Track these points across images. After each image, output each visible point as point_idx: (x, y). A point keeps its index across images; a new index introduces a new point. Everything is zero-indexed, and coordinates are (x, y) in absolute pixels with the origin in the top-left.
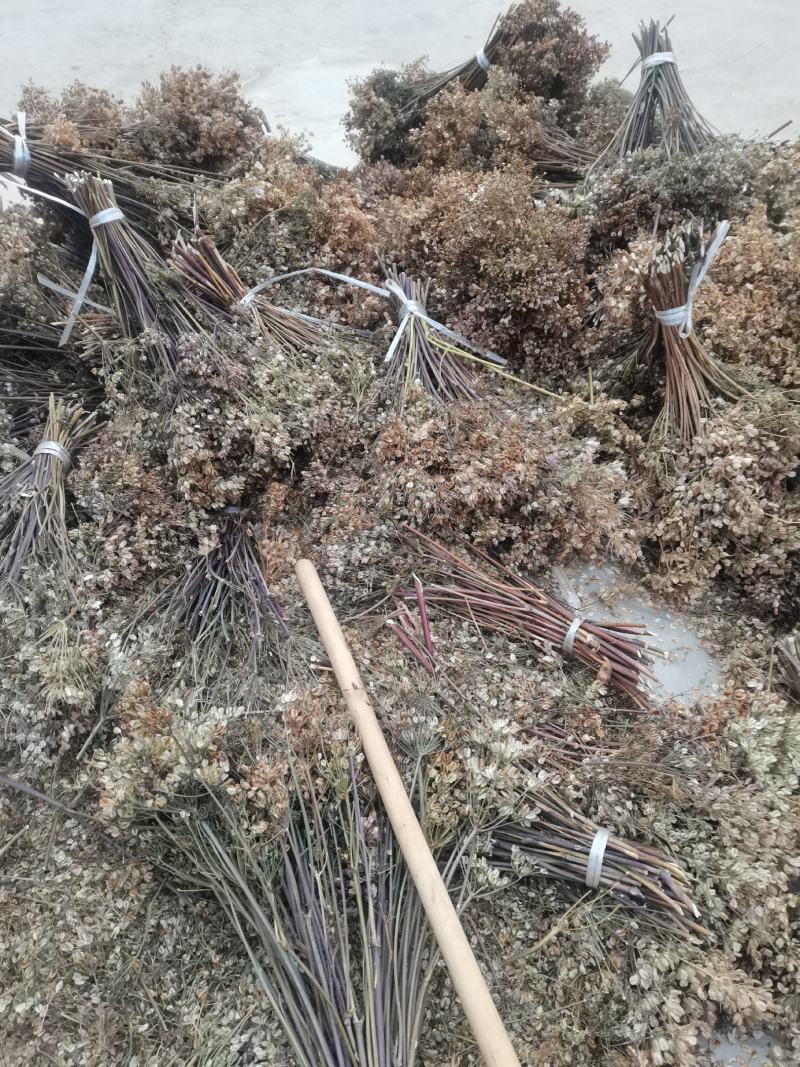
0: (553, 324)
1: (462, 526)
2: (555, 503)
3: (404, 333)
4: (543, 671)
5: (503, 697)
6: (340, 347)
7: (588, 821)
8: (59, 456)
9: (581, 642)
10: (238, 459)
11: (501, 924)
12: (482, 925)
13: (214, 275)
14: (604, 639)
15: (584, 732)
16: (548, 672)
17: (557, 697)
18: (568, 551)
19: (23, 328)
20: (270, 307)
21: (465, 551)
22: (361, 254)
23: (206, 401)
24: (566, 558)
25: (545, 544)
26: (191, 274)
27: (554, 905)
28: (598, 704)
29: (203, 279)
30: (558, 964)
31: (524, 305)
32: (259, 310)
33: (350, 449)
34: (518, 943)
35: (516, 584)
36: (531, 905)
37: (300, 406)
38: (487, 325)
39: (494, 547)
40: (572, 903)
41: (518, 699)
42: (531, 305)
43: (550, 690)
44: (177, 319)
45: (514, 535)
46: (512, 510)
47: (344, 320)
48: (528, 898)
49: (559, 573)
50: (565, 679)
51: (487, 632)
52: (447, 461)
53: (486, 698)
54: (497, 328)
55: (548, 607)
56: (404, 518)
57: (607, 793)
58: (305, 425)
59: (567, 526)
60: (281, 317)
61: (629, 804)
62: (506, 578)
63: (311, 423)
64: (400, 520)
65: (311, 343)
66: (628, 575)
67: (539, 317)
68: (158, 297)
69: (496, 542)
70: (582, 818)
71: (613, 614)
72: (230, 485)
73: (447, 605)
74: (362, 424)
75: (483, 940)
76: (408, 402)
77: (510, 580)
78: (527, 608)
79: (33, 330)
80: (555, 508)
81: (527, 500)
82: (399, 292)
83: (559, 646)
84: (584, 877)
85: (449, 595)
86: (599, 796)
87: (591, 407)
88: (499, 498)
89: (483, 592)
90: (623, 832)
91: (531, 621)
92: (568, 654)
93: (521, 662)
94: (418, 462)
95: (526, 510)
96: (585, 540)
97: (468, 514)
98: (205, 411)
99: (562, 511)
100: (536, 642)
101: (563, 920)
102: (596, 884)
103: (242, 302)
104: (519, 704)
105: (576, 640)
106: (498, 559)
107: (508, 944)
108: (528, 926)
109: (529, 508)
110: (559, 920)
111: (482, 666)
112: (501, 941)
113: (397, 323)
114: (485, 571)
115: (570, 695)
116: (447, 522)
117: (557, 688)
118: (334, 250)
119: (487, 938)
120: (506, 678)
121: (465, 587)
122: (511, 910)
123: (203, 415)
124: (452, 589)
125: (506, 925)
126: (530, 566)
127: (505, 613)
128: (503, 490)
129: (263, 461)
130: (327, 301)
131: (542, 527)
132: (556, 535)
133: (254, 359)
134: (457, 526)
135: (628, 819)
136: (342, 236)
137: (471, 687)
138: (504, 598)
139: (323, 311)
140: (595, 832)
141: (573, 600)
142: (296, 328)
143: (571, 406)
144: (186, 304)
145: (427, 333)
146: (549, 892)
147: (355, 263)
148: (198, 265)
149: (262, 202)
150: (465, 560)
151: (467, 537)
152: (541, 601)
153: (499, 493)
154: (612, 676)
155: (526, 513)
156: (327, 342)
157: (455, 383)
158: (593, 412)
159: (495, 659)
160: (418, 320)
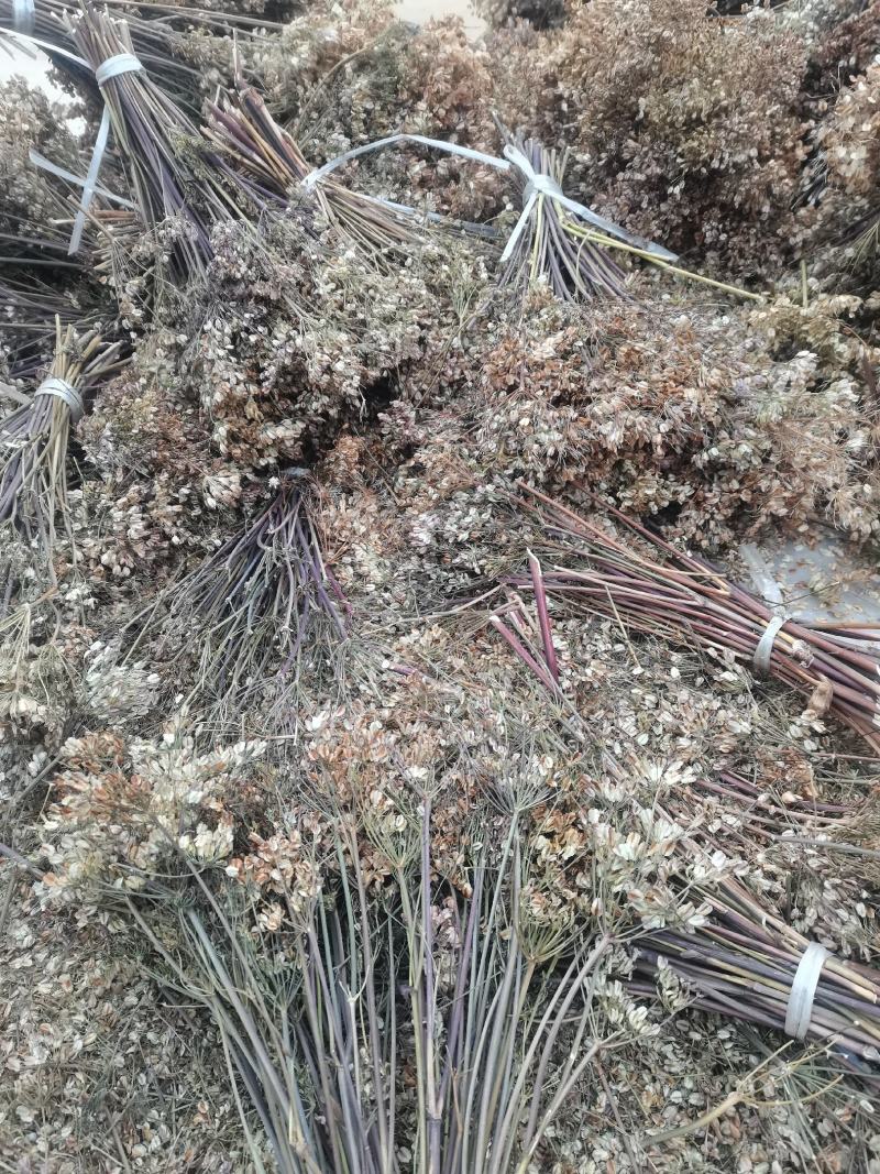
0: (748, 191)
1: (604, 486)
2: (745, 448)
3: (528, 221)
4: (721, 694)
5: (659, 731)
6: (440, 244)
7: (789, 930)
8: (63, 396)
9: (783, 652)
10: (293, 398)
11: (647, 1078)
12: (615, 1077)
13: (264, 145)
14: (820, 648)
15: (785, 789)
16: (729, 696)
17: (742, 733)
18: (763, 519)
19: (27, 234)
20: (343, 190)
21: (608, 523)
22: (470, 114)
23: (247, 315)
24: (760, 531)
25: (729, 512)
26: (233, 147)
27: (730, 1055)
28: (809, 745)
29: (249, 152)
30: (736, 1152)
31: (706, 164)
32: (327, 195)
33: (451, 384)
34: (672, 1110)
35: (682, 567)
36: (695, 1052)
37: (377, 322)
38: (650, 203)
39: (652, 517)
40: (761, 1056)
41: (682, 735)
42: (715, 164)
43: (731, 723)
44: (212, 207)
45: (682, 498)
46: (679, 460)
47: (446, 207)
48: (690, 1041)
49: (749, 554)
50: (755, 707)
51: (638, 637)
52: (582, 390)
53: (632, 732)
54: (663, 207)
55: (732, 599)
56: (518, 473)
57: (822, 888)
58: (385, 348)
59: (764, 485)
60: (358, 205)
61: (861, 908)
62: (668, 560)
63: (393, 345)
64: (513, 477)
65: (399, 241)
66: (856, 557)
67: (727, 184)
68: (186, 176)
69: (655, 509)
70: (779, 924)
71: (832, 614)
72: (280, 432)
73: (580, 597)
74: (467, 350)
75: (615, 1101)
76: (529, 312)
77: (674, 562)
78: (699, 601)
79: (40, 237)
80: (744, 456)
81: (701, 446)
82: (524, 164)
83: (748, 658)
84: (782, 1020)
85: (583, 583)
86: (809, 892)
87: (804, 312)
88: (658, 439)
89: (633, 577)
90: (847, 951)
91: (706, 621)
92: (761, 669)
93: (687, 679)
94: (540, 393)
95: (701, 459)
96: (789, 503)
97: (614, 467)
98: (247, 330)
99: (756, 461)
100: (711, 652)
101: (745, 1083)
102: (802, 1034)
103: (303, 183)
104: (683, 742)
105: (775, 648)
106: (658, 533)
107: (655, 1109)
108: (688, 1084)
109: (705, 457)
110: (739, 1083)
111: (626, 685)
112: (646, 1104)
113: (519, 207)
114: (637, 550)
115: (764, 732)
116: (581, 479)
117: (742, 722)
118: (431, 108)
119: (623, 1097)
120: (664, 702)
121: (606, 572)
122: (663, 1056)
123: (243, 335)
124: (589, 574)
125: (654, 1080)
126: (705, 543)
127: (666, 608)
128: (664, 427)
129: (326, 399)
130: (423, 183)
131: (724, 486)
132: (745, 496)
133: (314, 257)
134: (598, 485)
135: (858, 932)
136: (442, 86)
137: (611, 715)
138: (663, 586)
139: (417, 197)
140: (802, 950)
141: (771, 590)
142: (380, 220)
143: (773, 310)
144: (225, 186)
145: (561, 217)
146: (723, 1034)
147: (461, 126)
148: (242, 133)
149: (334, 46)
150: (608, 534)
151: (611, 500)
152: (721, 592)
153: (657, 432)
154: (833, 704)
155: (700, 465)
156: (421, 239)
157: (598, 281)
158: (807, 320)
159: (648, 674)
160: (549, 202)
